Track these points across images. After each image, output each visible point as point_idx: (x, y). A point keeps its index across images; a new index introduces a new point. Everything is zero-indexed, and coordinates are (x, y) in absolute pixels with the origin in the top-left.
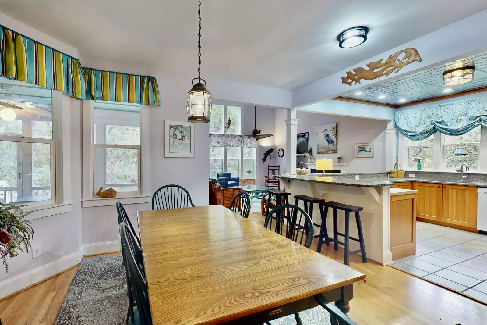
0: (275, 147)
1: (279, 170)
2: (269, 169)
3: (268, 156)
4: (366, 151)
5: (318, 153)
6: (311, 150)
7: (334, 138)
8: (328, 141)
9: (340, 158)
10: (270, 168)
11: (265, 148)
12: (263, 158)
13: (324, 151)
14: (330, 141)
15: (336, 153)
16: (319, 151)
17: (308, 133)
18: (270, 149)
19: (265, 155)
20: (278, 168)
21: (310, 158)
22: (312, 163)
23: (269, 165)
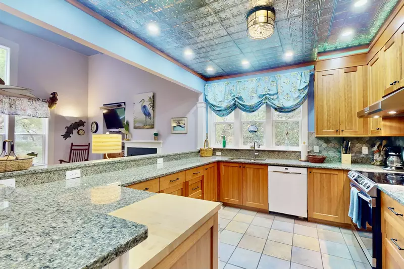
0: (87, 118)
1: (88, 150)
2: (71, 149)
3: (75, 132)
4: (180, 126)
5: (135, 128)
6: (128, 124)
7: (151, 111)
8: (145, 114)
9: (156, 135)
10: (74, 148)
11: (68, 119)
12: (64, 133)
13: (141, 125)
14: (147, 114)
15: (153, 128)
16: (137, 125)
17: (124, 103)
18: (77, 121)
19: (67, 130)
20: (87, 147)
21: (127, 134)
22: (128, 140)
23: (72, 143)
